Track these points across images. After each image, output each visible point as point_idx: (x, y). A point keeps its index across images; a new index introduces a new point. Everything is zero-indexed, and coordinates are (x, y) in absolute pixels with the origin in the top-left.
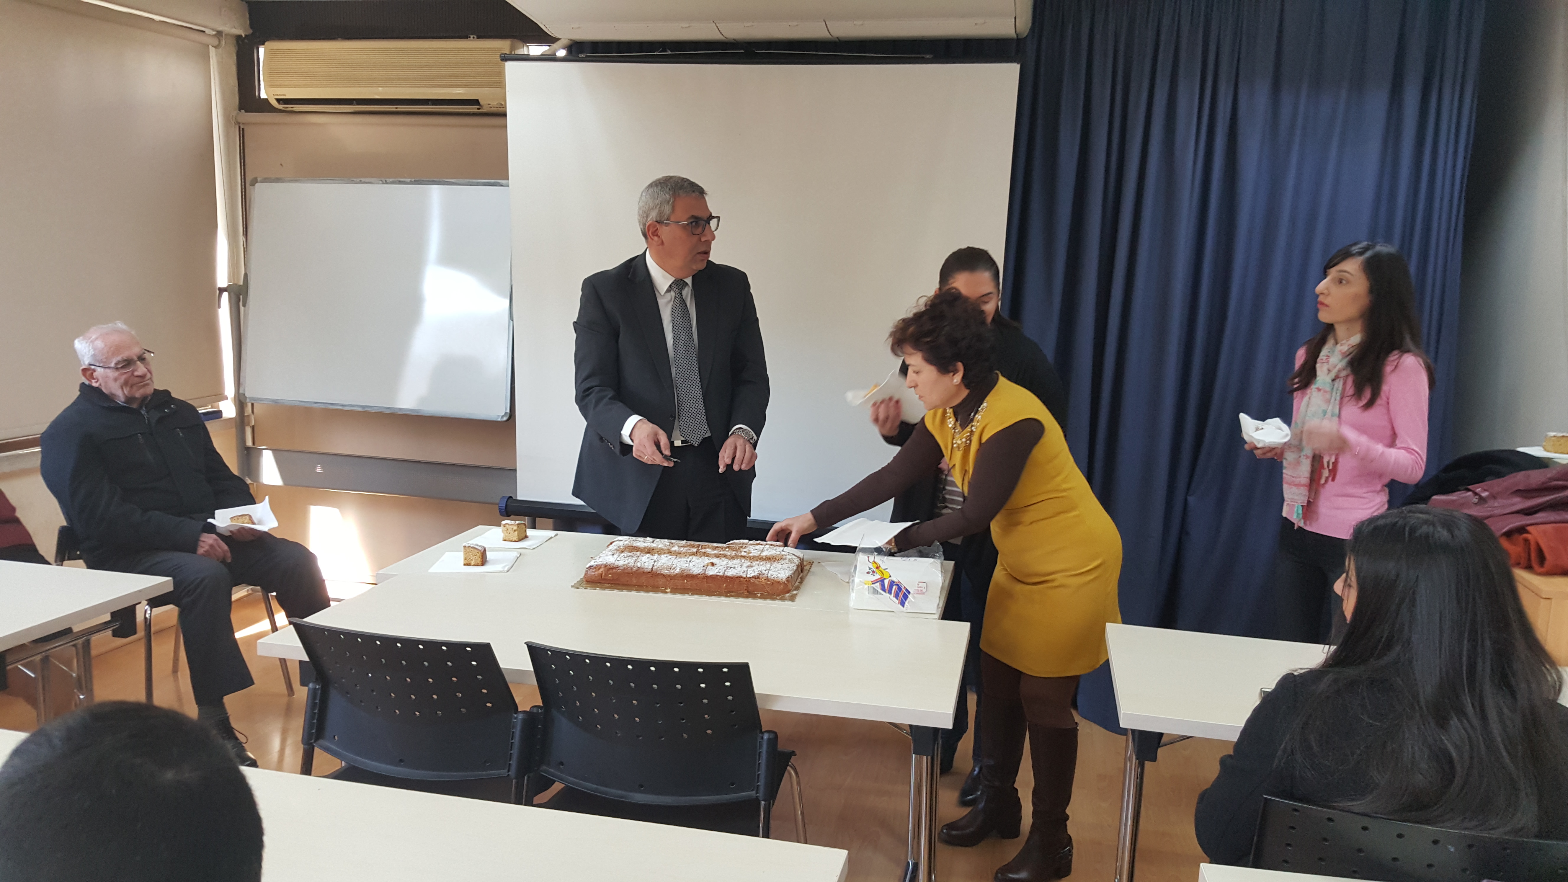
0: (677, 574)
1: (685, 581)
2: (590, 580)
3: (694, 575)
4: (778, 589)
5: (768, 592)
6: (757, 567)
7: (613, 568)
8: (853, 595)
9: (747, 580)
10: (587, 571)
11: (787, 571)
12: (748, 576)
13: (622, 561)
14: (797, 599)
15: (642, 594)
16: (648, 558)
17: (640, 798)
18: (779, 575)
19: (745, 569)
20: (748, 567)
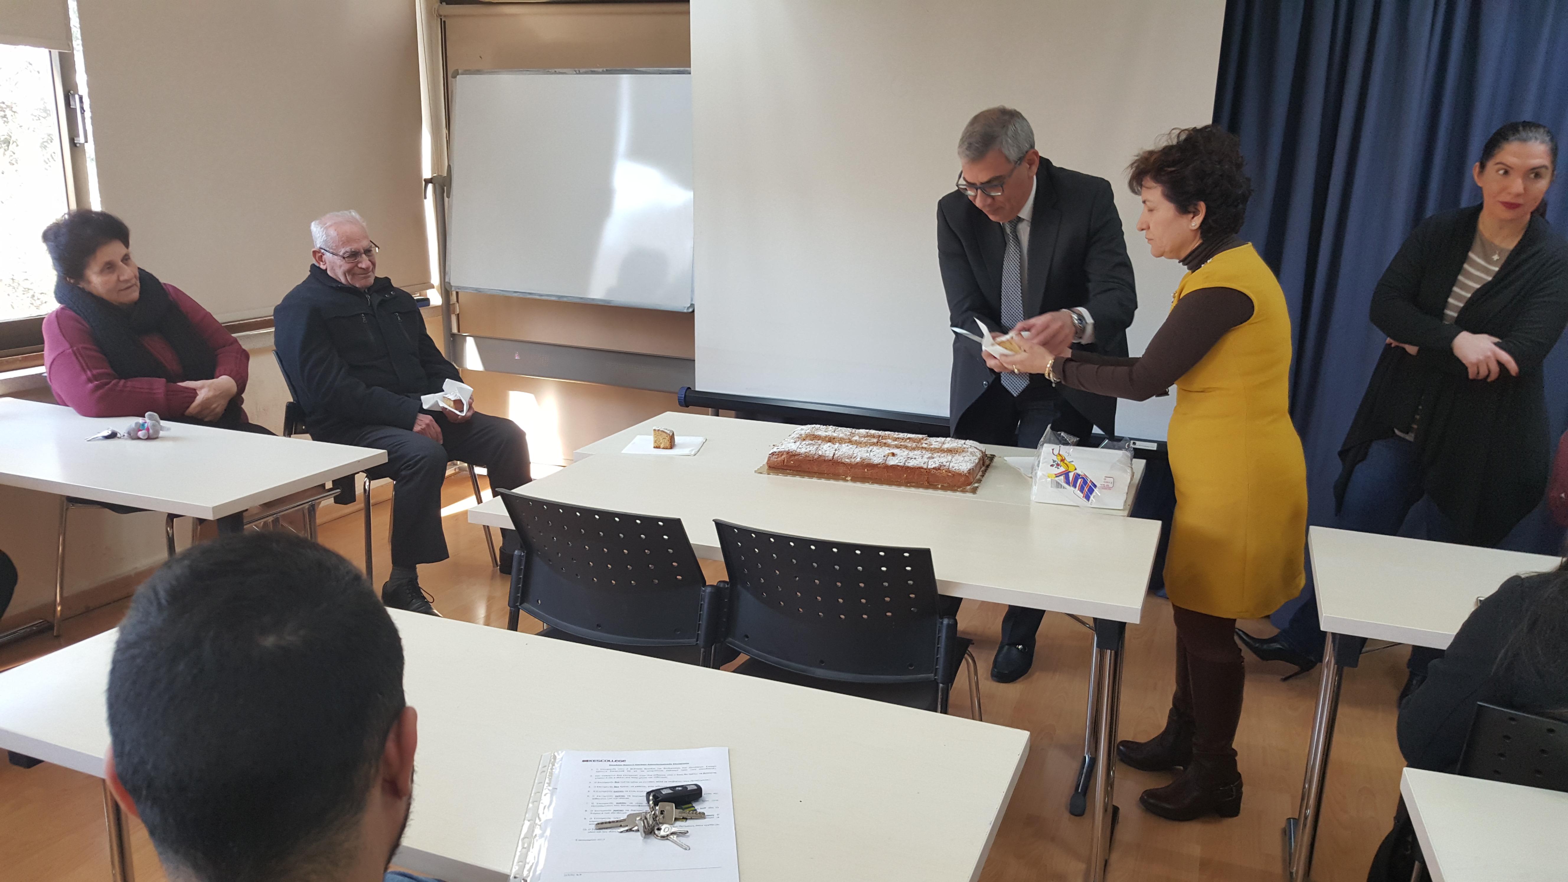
0: (857, 463)
1: (866, 470)
2: (773, 466)
3: (874, 465)
4: (959, 481)
5: (948, 483)
6: (938, 458)
7: (795, 455)
8: (1035, 489)
9: (928, 471)
10: (769, 457)
11: (968, 464)
12: (929, 467)
13: (804, 448)
14: (979, 491)
15: (823, 481)
16: (829, 446)
17: (821, 673)
18: (960, 467)
19: (926, 460)
20: (929, 458)
